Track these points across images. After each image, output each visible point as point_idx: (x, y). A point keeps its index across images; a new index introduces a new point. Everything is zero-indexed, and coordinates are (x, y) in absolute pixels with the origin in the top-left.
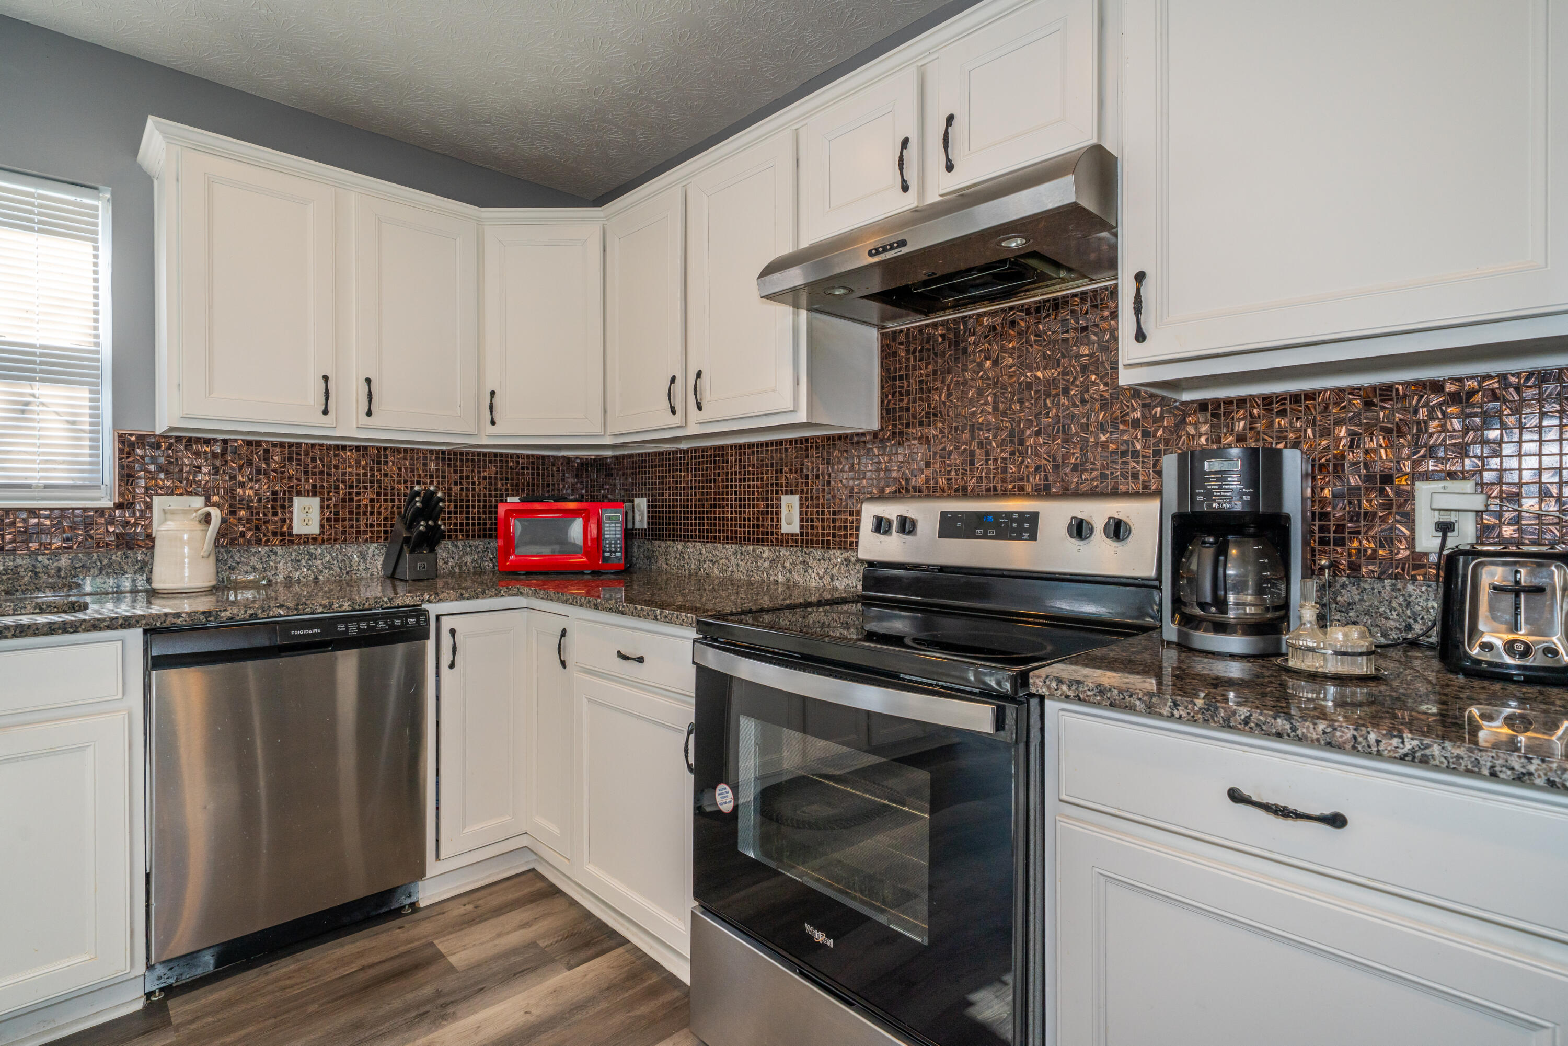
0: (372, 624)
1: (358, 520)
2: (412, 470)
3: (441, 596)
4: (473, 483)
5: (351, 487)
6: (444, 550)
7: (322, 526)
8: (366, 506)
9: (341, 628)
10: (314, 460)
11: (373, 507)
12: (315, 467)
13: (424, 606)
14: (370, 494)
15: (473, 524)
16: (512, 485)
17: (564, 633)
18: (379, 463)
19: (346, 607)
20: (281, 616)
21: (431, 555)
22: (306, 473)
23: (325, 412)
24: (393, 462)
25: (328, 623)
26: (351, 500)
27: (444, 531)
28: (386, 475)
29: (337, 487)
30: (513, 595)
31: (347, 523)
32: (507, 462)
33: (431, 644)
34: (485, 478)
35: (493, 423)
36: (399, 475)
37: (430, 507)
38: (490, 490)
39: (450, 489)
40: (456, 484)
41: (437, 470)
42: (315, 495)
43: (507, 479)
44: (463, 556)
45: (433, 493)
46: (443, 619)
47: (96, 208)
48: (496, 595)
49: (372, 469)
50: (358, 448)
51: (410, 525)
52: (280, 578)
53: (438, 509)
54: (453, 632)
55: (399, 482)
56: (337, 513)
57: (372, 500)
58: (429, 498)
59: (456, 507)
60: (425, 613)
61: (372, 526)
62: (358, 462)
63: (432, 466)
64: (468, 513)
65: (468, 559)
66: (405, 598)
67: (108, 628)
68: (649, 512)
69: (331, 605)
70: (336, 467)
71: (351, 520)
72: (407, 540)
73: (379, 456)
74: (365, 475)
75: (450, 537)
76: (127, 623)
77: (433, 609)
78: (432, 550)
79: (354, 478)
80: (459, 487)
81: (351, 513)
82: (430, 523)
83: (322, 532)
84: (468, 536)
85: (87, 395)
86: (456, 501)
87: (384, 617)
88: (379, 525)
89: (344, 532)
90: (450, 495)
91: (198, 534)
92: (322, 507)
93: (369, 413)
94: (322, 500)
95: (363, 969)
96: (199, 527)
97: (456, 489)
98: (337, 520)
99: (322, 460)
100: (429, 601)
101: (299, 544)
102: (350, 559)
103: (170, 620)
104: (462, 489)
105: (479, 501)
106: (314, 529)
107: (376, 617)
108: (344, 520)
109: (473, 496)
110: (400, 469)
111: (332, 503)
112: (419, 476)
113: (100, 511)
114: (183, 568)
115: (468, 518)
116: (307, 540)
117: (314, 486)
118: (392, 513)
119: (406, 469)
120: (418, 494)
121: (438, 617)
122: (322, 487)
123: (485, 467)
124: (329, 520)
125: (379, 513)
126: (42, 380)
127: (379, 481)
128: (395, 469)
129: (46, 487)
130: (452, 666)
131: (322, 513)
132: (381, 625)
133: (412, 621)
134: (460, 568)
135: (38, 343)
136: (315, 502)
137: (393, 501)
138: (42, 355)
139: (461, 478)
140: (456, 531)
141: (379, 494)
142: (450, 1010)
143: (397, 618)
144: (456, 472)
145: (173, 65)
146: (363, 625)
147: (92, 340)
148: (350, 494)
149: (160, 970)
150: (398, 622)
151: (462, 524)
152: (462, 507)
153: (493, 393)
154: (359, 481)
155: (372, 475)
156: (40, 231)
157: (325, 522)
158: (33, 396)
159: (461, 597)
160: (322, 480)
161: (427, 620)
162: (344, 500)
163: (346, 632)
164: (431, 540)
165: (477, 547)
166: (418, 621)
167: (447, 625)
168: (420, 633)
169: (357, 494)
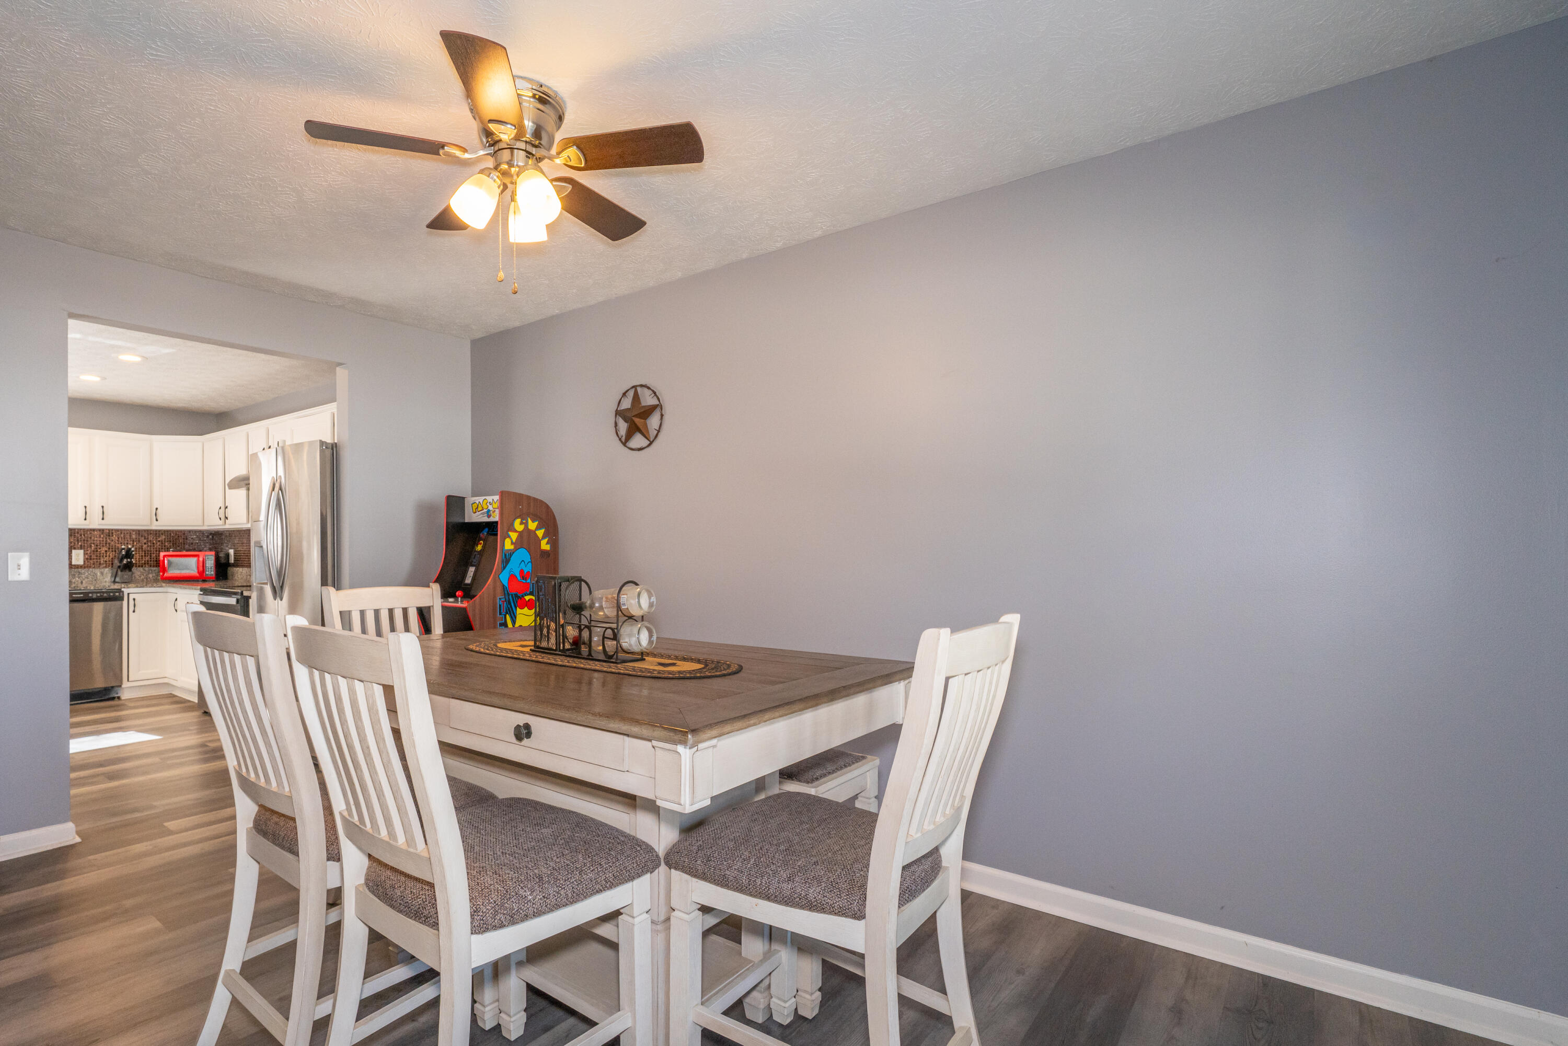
0: (102, 594)
1: (100, 559)
2: (124, 539)
3: (129, 586)
4: (154, 543)
5: (97, 546)
6: (137, 571)
7: (84, 561)
8: (103, 553)
9: (90, 595)
10: (81, 535)
11: (106, 554)
12: (81, 538)
13: (123, 590)
14: (105, 549)
15: (154, 561)
16: (173, 544)
17: (176, 600)
18: (109, 536)
19: (92, 588)
21: (130, 573)
22: (78, 540)
23: (85, 519)
24: (116, 535)
25: (86, 594)
26: (97, 551)
27: (134, 564)
29: (91, 546)
30: (159, 587)
31: (95, 560)
32: (170, 534)
33: (125, 603)
34: (159, 541)
35: (156, 520)
36: (118, 541)
37: (129, 554)
38: (166, 546)
39: (142, 546)
40: (145, 543)
41: (136, 538)
42: (81, 549)
43: (170, 541)
44: (148, 574)
45: (130, 548)
46: (130, 595)
48: (152, 587)
49: (106, 538)
50: (98, 531)
51: (121, 560)
53: (132, 555)
54: (134, 599)
55: (118, 543)
56: (91, 556)
57: (106, 551)
58: (128, 550)
59: (145, 554)
60: (123, 592)
61: (106, 561)
62: (100, 536)
63: (134, 536)
64: (151, 556)
65: (151, 576)
66: (116, 586)
68: (234, 556)
70: (91, 538)
71: (97, 559)
72: (119, 567)
73: (109, 533)
74: (103, 541)
75: (142, 566)
77: (126, 591)
78: (130, 570)
79: (98, 542)
80: (146, 545)
81: (97, 556)
82: (129, 560)
83: (84, 564)
84: (146, 566)
86: (145, 551)
87: (106, 592)
88: (109, 561)
89: (94, 564)
90: (142, 549)
92: (84, 554)
93: (103, 519)
94: (84, 551)
97: (145, 546)
98: (91, 559)
99: (84, 535)
100: (124, 588)
101: (75, 568)
102: (96, 574)
104: (148, 546)
105: (156, 551)
106: (81, 562)
107: (103, 592)
108: (94, 559)
109: (154, 549)
110: (118, 538)
111: (89, 552)
112: (128, 541)
115: (151, 558)
116: (77, 567)
117: (81, 546)
118: (115, 556)
119: (121, 538)
120: (124, 549)
121: (128, 594)
122: (84, 546)
123: (159, 537)
124: (87, 559)
125: (109, 556)
127: (109, 544)
128: (117, 538)
130: (134, 609)
131: (84, 556)
132: (105, 595)
133: (117, 594)
134: (147, 578)
136: (82, 552)
137: (115, 551)
139: (148, 541)
140: (145, 563)
141: (109, 549)
143: (114, 593)
144: (145, 539)
146: (99, 595)
148: (96, 548)
150: (112, 594)
151: (148, 561)
152: (148, 554)
154: (100, 543)
155: (106, 541)
157: (86, 560)
159: (137, 587)
160: (84, 543)
161: (123, 594)
162: (94, 551)
163: (92, 596)
164: (128, 567)
165: (155, 570)
166: (119, 595)
167: (131, 597)
168: (121, 599)
169: (100, 548)
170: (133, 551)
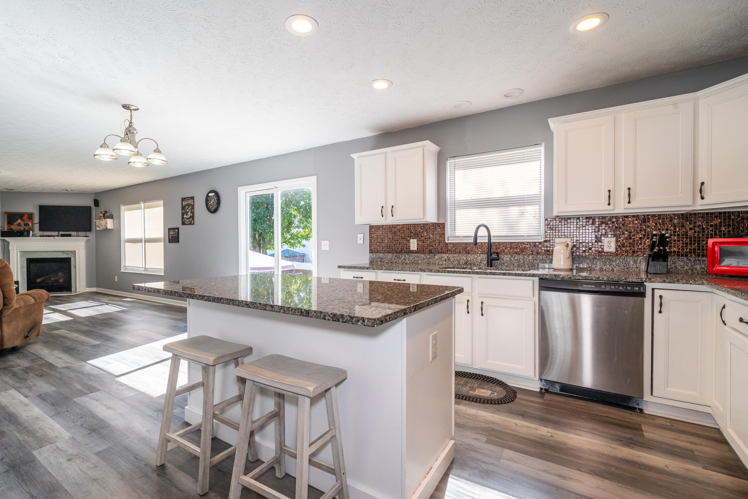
0: (617, 287)
1: (633, 247)
5: (630, 232)
6: (673, 262)
7: (616, 249)
8: (637, 241)
9: (602, 286)
10: (614, 222)
11: (641, 241)
12: (614, 225)
13: (645, 283)
14: (640, 235)
17: (724, 307)
18: (645, 222)
19: (605, 279)
20: (579, 279)
21: (665, 263)
22: (610, 228)
23: (609, 204)
24: (652, 221)
25: (598, 284)
26: (631, 238)
27: (671, 252)
28: (648, 227)
29: (624, 233)
31: (628, 248)
32: (729, 216)
33: (647, 301)
34: (711, 226)
35: (702, 198)
36: (656, 227)
37: (663, 240)
38: (715, 232)
41: (678, 223)
42: (613, 236)
44: (694, 265)
45: (664, 235)
46: (655, 291)
47: (541, 150)
48: (687, 283)
49: (641, 225)
50: (634, 216)
52: (598, 268)
53: (666, 242)
54: (661, 297)
56: (623, 244)
57: (641, 238)
58: (662, 237)
60: (645, 286)
61: (641, 249)
62: (633, 223)
64: (699, 244)
65: (698, 267)
67: (529, 276)
69: (599, 277)
70: (623, 225)
71: (630, 246)
73: (644, 219)
74: (637, 227)
75: (686, 255)
76: (534, 275)
77: (650, 285)
78: (664, 260)
79: (633, 228)
81: (630, 244)
82: (661, 248)
83: (615, 251)
84: (698, 256)
85: (538, 208)
87: (623, 285)
88: (644, 249)
89: (626, 252)
91: (566, 250)
92: (616, 241)
93: (629, 202)
94: (617, 238)
95: (607, 417)
96: (565, 248)
97: (690, 233)
98: (622, 246)
99: (618, 222)
100: (649, 282)
101: (606, 256)
102: (629, 263)
103: (545, 276)
104: (695, 232)
106: (613, 250)
107: (619, 285)
108: (627, 246)
110: (656, 224)
111: (621, 240)
112: (668, 226)
113: (540, 243)
114: (561, 262)
115: (699, 247)
116: (609, 254)
117: (613, 233)
119: (660, 223)
120: (655, 235)
121: (653, 289)
122: (618, 233)
123: (712, 220)
124: (619, 246)
125: (645, 244)
126: (527, 205)
127: (644, 229)
128: (654, 224)
129: (528, 236)
130: (660, 312)
131: (617, 243)
132: (621, 288)
133: (636, 289)
134: (692, 271)
135: (526, 194)
136: (614, 239)
138: (527, 198)
140: (691, 252)
141: (644, 235)
142: (632, 445)
143: (629, 287)
145: (562, 94)
146: (613, 287)
147: (540, 191)
148: (630, 235)
149: (544, 383)
151: (694, 249)
153: (703, 184)
154: (635, 229)
155: (641, 228)
156: (527, 162)
158: (525, 210)
160: (619, 229)
161: (645, 289)
162: (626, 238)
163: (605, 288)
164: (662, 255)
165: (703, 261)
166: (640, 289)
167: (657, 293)
168: (642, 295)
169: (634, 235)
170: (667, 237)
